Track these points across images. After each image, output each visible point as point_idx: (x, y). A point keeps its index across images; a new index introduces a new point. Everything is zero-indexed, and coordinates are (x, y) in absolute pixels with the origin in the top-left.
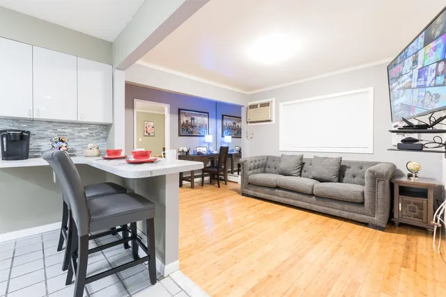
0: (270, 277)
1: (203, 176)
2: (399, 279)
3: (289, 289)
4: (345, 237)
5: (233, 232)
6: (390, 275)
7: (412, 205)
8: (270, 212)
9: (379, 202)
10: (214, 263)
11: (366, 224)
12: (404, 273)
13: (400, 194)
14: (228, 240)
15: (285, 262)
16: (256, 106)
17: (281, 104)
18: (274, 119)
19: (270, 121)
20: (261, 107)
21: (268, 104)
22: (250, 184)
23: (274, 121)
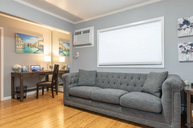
1: (37, 90)
9: (175, 111)
13: (191, 103)
16: (80, 33)
17: (98, 31)
18: (93, 43)
19: (90, 44)
20: (84, 33)
21: (88, 31)
22: (70, 95)
23: (93, 45)
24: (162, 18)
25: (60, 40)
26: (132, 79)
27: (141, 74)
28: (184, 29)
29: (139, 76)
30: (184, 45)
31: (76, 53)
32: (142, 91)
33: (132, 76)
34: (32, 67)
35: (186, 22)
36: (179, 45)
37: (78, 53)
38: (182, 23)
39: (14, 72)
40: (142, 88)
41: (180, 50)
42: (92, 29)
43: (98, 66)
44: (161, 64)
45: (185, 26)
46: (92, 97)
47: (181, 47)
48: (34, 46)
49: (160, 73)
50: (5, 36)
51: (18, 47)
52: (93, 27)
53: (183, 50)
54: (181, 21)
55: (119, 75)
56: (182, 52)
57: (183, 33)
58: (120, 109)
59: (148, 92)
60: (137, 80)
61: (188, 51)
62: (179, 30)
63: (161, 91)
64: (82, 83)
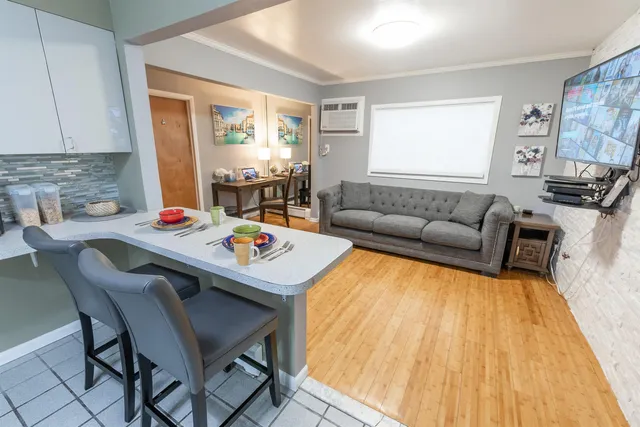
0: (418, 363)
2: (536, 340)
3: (446, 376)
4: (467, 293)
5: (343, 303)
6: (528, 336)
7: (529, 248)
8: (371, 266)
10: (346, 357)
11: (479, 272)
12: (538, 331)
13: (519, 237)
14: (343, 317)
15: (423, 339)
16: (335, 107)
17: (373, 107)
18: (361, 130)
19: (355, 132)
20: (343, 108)
21: (354, 106)
22: (333, 225)
23: (361, 133)
24: (498, 99)
25: (280, 110)
26: (434, 200)
27: (451, 193)
28: (531, 124)
29: (447, 196)
30: (524, 150)
31: (324, 145)
32: (450, 221)
33: (434, 195)
34: (245, 171)
35: (536, 113)
36: (518, 149)
37: (327, 146)
38: (529, 113)
39: (214, 182)
40: (450, 216)
41: (517, 158)
42: (361, 101)
43: (369, 174)
44: (483, 178)
45: (533, 119)
46: (375, 228)
47: (519, 152)
48: (240, 129)
49: (482, 195)
50: (196, 113)
51: (217, 134)
52: (363, 98)
53: (522, 157)
54: (528, 109)
55: (411, 192)
56: (520, 162)
57: (527, 130)
58: (420, 245)
59: (460, 223)
60: (442, 202)
61: (528, 160)
62: (522, 124)
63: (481, 222)
64: (350, 205)
